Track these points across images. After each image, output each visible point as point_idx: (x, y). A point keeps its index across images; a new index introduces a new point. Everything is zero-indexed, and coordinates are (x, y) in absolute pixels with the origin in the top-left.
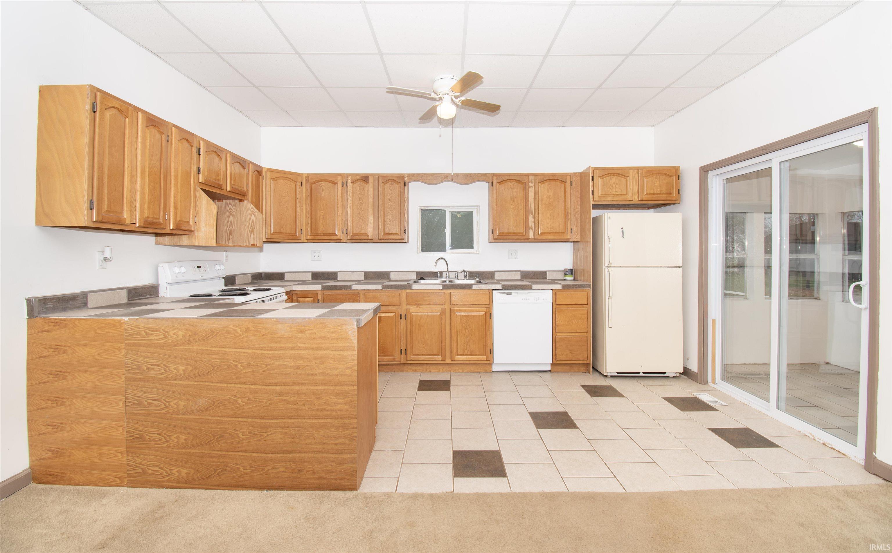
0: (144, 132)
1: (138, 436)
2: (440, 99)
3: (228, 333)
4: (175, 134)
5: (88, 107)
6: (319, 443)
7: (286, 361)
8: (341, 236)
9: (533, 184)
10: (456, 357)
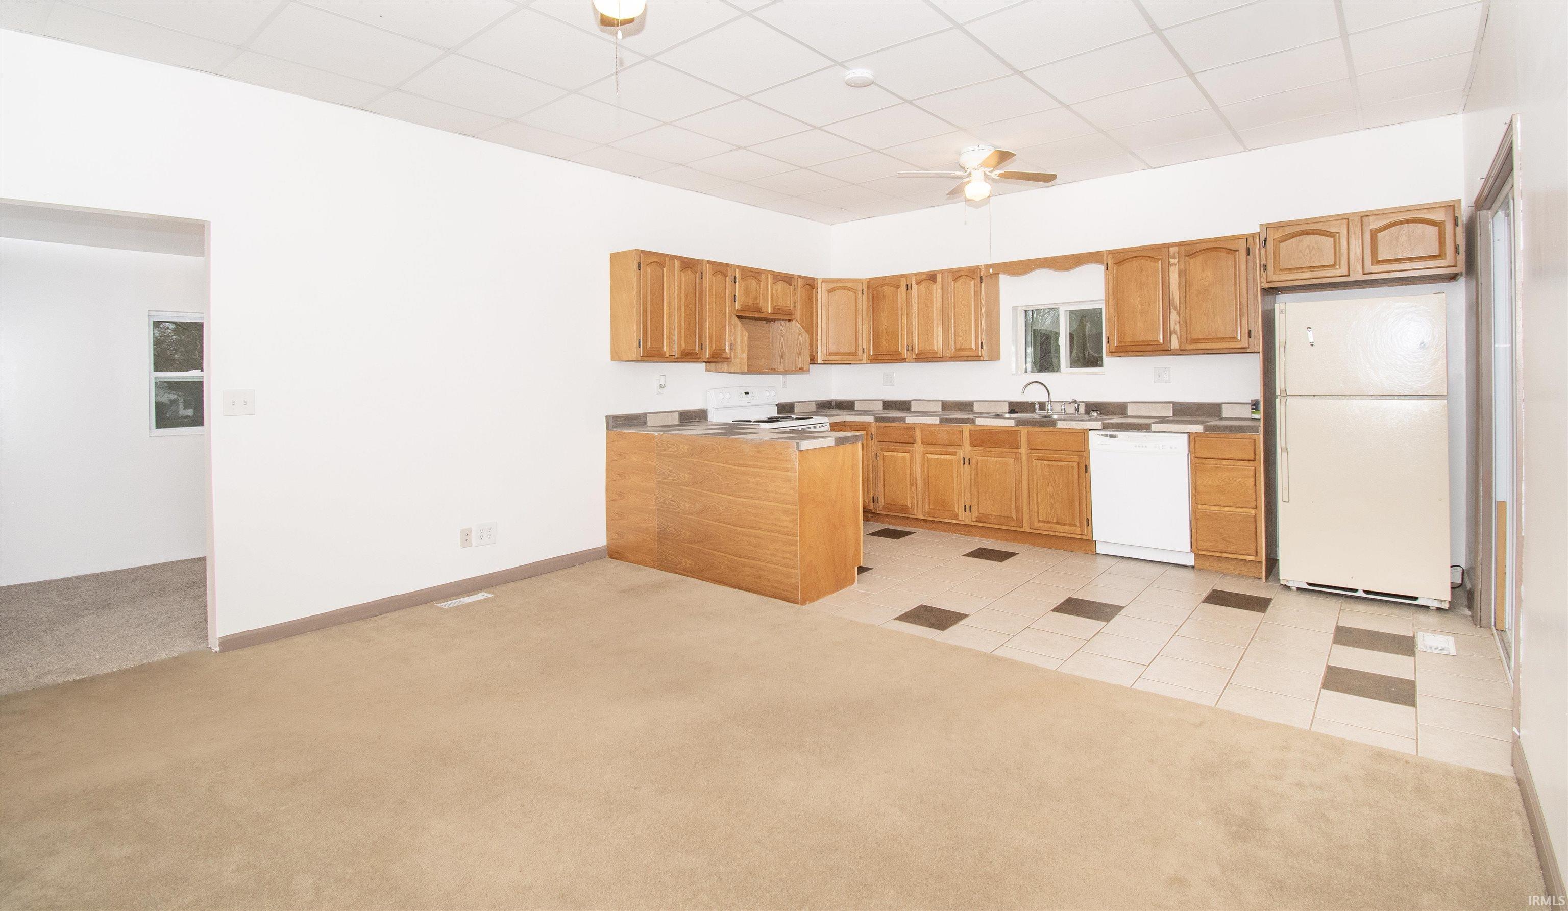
0: (680, 277)
1: (664, 529)
2: (970, 175)
3: (713, 449)
4: (708, 272)
5: (635, 267)
6: (773, 555)
8: (906, 354)
9: (1177, 260)
10: (1036, 523)
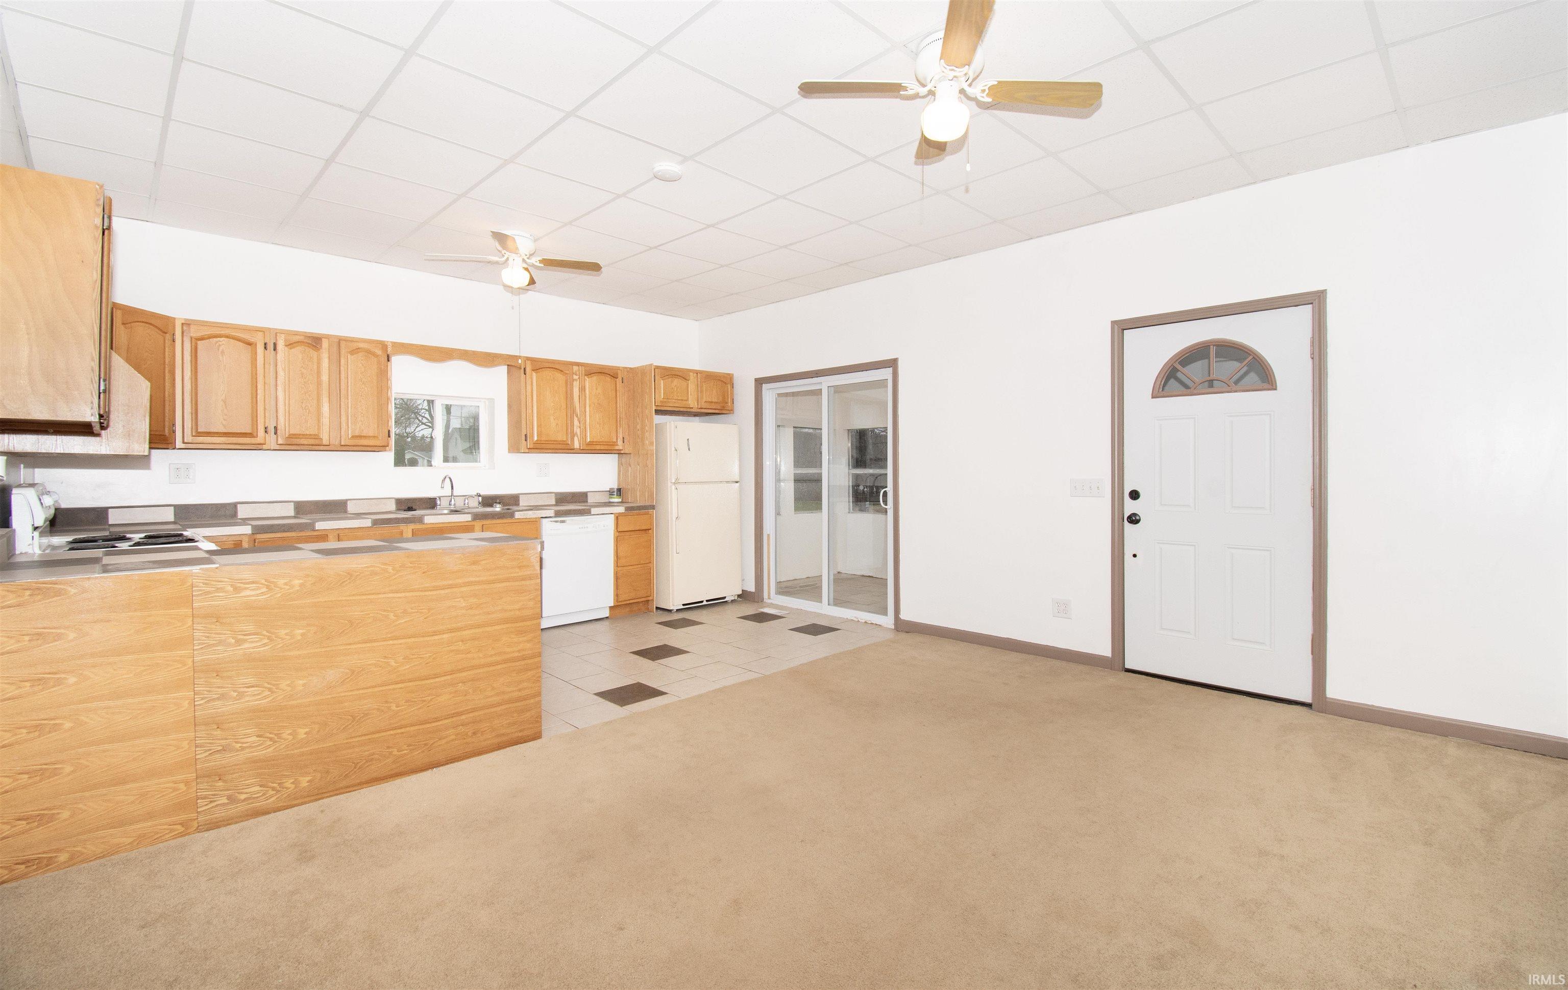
1: (220, 748)
5: (99, 221)
6: (498, 695)
7: (455, 601)
9: (578, 376)
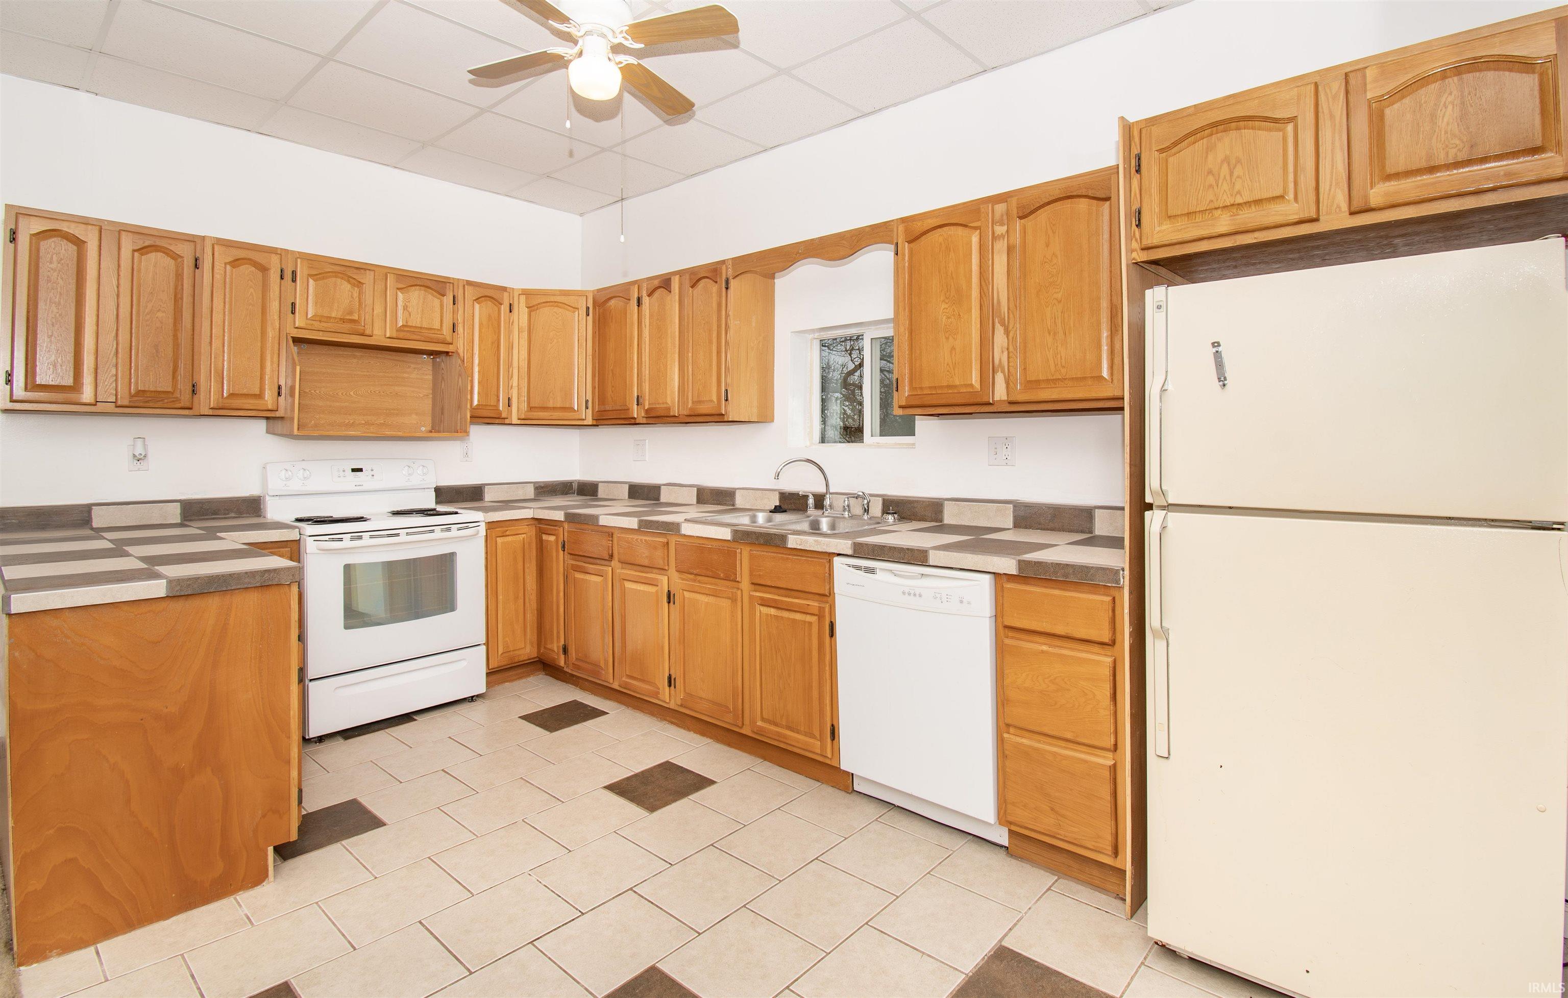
8: (635, 412)
9: (1005, 228)
10: (759, 723)
